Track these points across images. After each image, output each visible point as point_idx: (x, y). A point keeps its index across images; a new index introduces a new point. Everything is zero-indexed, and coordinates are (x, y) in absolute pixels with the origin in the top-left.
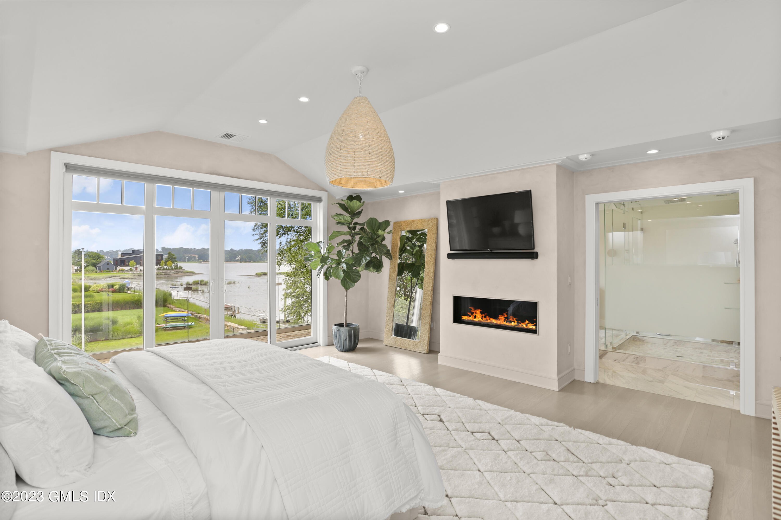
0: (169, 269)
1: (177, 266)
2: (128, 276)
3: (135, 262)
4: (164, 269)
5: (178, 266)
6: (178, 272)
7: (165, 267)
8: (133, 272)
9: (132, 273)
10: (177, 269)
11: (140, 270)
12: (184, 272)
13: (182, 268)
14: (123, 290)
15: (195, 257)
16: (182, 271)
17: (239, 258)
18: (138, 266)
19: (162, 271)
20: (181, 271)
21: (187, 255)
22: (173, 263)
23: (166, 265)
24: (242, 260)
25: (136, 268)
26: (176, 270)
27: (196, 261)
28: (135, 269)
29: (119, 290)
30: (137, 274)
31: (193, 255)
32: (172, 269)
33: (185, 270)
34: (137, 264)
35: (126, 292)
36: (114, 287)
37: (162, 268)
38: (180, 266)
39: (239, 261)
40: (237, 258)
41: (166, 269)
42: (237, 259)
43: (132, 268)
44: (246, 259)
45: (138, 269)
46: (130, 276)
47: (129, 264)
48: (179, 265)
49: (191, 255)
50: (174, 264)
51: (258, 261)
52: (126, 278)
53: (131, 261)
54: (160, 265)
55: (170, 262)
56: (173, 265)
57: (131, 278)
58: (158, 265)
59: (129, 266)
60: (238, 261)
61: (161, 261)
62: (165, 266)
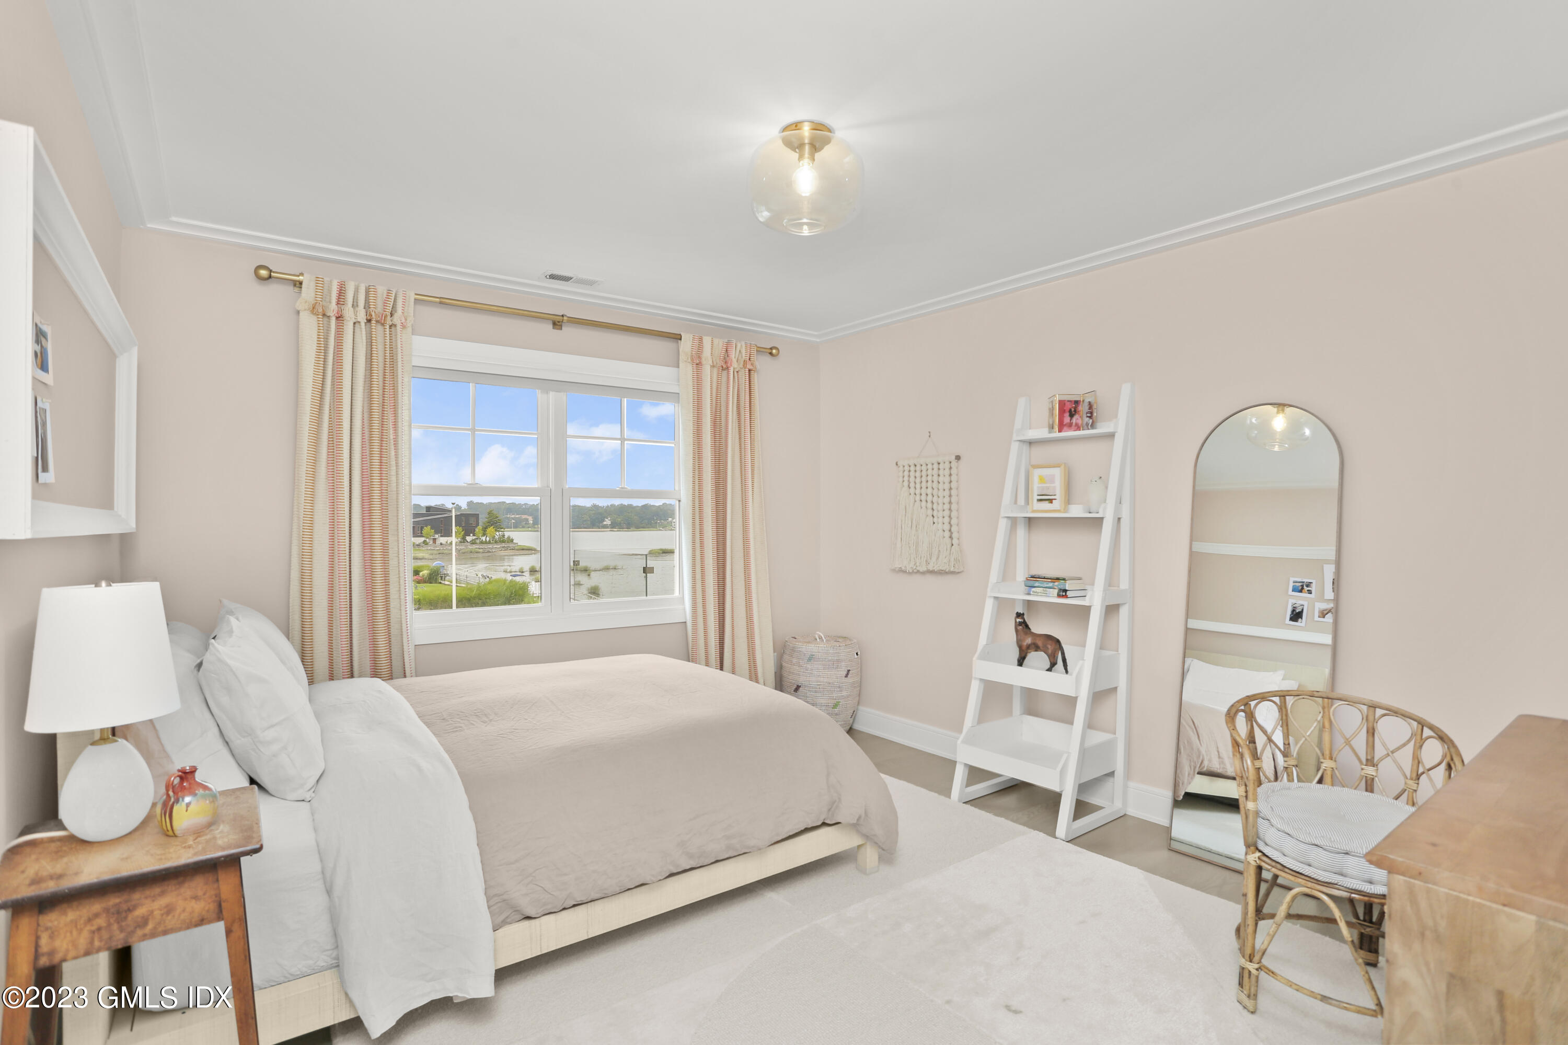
0: (489, 542)
1: (504, 536)
2: (423, 555)
3: (432, 528)
4: (482, 542)
5: (506, 537)
6: (506, 549)
7: (484, 538)
8: (429, 548)
9: (427, 549)
10: (503, 541)
11: (441, 544)
12: (517, 548)
13: (512, 541)
14: (436, 579)
15: (527, 520)
16: (512, 545)
17: (607, 522)
18: (437, 536)
19: (477, 547)
20: (510, 545)
21: (513, 516)
22: (496, 530)
23: (484, 535)
24: (614, 526)
25: (435, 540)
26: (503, 545)
27: (528, 527)
28: (431, 542)
29: (430, 578)
30: (435, 552)
31: (524, 517)
32: (496, 542)
33: (519, 544)
34: (436, 532)
35: (441, 583)
36: (421, 574)
37: (478, 541)
38: (509, 537)
39: (607, 528)
40: (604, 521)
41: (486, 543)
42: (605, 523)
43: (427, 540)
44: (620, 523)
45: (438, 542)
46: (427, 556)
47: (421, 533)
48: (507, 534)
49: (520, 516)
50: (497, 533)
51: (643, 528)
52: (420, 559)
53: (425, 528)
54: (474, 535)
55: (491, 530)
56: (498, 535)
57: (429, 559)
58: (471, 535)
59: (423, 537)
60: (605, 527)
61: (476, 527)
62: (482, 536)
